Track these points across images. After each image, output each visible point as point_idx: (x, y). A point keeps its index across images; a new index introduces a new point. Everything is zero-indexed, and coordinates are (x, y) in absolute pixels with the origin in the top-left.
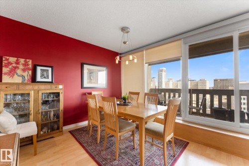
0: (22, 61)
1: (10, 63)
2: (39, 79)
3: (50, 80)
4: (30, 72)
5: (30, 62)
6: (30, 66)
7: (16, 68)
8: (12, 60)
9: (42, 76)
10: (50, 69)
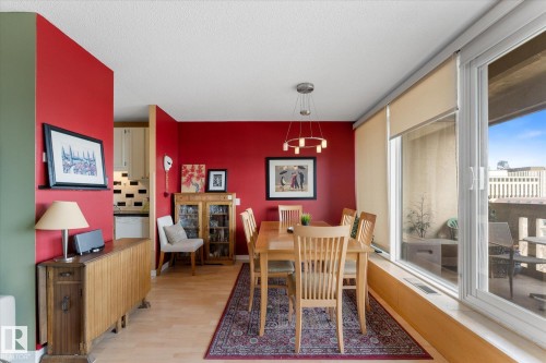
0: (196, 166)
1: (187, 172)
2: (212, 188)
3: (222, 188)
4: (204, 180)
5: (204, 167)
6: (204, 172)
7: (192, 176)
8: (189, 167)
9: (215, 182)
10: (223, 173)
